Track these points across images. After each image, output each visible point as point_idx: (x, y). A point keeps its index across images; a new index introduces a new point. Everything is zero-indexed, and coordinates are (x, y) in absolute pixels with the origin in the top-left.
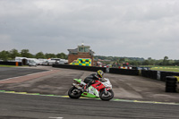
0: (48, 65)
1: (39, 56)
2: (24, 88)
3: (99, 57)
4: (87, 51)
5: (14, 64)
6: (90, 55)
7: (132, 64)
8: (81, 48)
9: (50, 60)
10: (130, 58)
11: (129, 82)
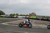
0: (23, 18)
1: (21, 15)
2: (17, 24)
3: (38, 16)
4: (34, 14)
5: (14, 17)
6: (35, 15)
7: (47, 18)
8: (33, 13)
9: (24, 17)
10: (46, 16)
11: (46, 23)
